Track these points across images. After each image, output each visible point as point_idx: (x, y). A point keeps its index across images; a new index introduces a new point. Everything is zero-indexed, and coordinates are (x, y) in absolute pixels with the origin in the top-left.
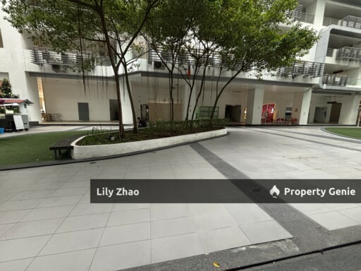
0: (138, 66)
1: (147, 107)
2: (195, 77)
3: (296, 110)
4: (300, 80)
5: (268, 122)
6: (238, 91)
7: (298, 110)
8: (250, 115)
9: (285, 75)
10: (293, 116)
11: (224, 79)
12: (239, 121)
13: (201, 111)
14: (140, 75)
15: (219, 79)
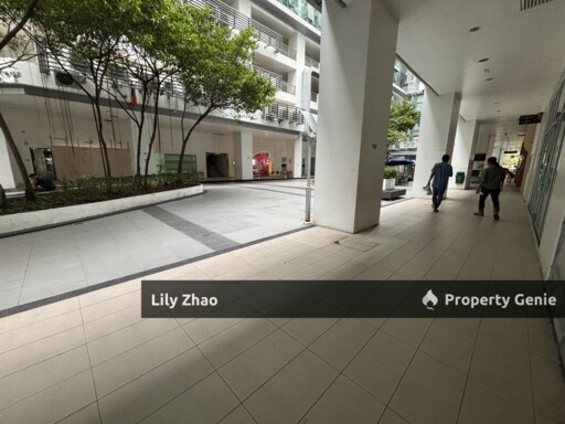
0: (17, 76)
1: (47, 154)
2: (143, 108)
3: (290, 161)
4: (286, 125)
5: (263, 175)
6: (219, 134)
7: (291, 161)
8: (239, 168)
9: (270, 118)
10: (288, 168)
11: (192, 115)
12: (227, 175)
13: (166, 162)
14: (22, 91)
15: (184, 115)
